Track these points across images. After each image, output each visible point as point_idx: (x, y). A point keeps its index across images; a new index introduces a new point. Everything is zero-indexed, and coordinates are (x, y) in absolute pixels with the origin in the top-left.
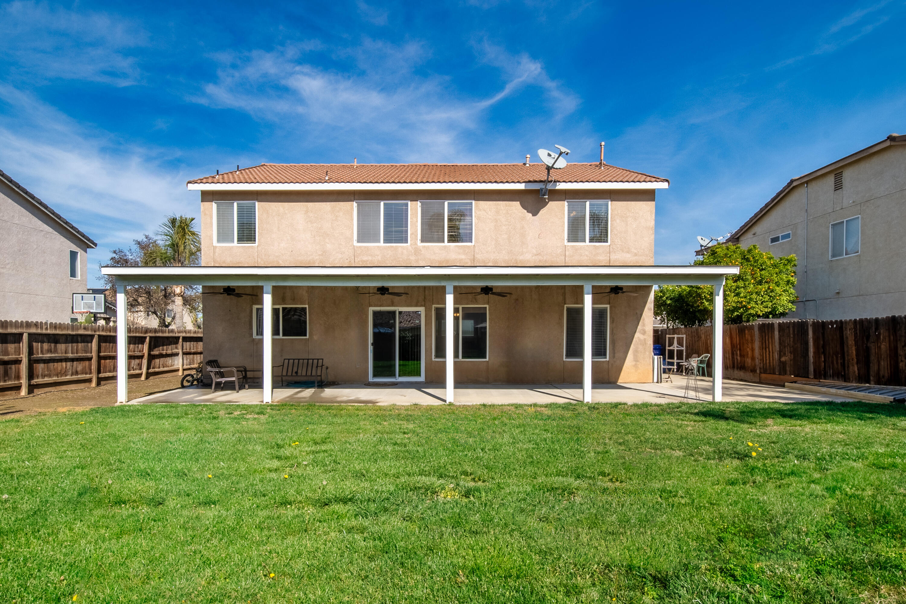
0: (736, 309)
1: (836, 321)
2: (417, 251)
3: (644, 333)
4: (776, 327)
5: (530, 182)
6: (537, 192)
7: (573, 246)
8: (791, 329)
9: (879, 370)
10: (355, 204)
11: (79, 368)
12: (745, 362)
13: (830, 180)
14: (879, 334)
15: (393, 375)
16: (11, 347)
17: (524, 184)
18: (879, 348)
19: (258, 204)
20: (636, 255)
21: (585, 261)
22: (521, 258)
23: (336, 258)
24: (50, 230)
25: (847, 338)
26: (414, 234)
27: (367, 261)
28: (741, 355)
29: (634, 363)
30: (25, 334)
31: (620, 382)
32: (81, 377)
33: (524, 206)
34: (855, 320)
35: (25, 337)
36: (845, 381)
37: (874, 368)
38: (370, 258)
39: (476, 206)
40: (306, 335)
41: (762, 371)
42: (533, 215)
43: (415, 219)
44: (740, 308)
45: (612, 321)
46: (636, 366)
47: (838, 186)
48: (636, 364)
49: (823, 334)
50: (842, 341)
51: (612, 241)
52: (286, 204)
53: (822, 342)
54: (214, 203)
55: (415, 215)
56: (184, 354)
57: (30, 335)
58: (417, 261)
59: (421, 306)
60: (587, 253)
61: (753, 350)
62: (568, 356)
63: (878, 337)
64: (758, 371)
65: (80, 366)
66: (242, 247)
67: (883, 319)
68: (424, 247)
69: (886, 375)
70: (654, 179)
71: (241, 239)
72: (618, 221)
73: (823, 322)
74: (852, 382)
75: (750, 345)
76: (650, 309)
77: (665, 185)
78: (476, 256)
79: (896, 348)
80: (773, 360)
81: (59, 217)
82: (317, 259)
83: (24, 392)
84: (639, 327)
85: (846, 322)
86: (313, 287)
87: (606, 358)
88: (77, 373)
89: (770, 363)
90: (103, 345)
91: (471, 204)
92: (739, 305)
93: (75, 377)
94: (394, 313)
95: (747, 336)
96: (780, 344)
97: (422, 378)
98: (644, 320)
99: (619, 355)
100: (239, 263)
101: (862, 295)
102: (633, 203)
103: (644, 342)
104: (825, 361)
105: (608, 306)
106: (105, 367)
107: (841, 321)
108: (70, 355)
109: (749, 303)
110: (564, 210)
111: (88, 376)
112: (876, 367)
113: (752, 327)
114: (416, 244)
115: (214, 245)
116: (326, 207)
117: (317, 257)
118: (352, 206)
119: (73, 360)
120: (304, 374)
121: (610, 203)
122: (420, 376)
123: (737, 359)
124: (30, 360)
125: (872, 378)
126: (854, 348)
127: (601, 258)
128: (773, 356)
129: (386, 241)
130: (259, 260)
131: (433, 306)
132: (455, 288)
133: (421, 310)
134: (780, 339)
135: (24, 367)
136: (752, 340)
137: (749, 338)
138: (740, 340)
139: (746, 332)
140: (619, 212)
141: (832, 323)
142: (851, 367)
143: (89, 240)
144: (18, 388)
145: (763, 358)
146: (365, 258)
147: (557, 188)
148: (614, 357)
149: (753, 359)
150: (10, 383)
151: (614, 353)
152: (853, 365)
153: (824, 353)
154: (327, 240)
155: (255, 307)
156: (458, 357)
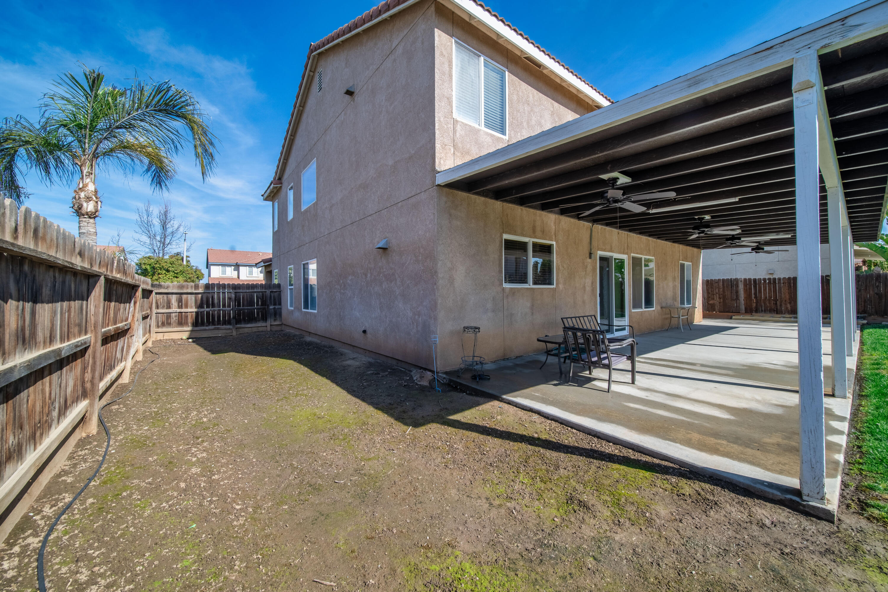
3: (700, 285)
31: (695, 322)
40: (553, 284)
48: (698, 309)
59: (626, 254)
87: (691, 304)
94: (610, 259)
97: (627, 332)
103: (700, 292)
105: (691, 264)
131: (631, 255)
133: (626, 257)
151: (693, 301)
155: (504, 237)
156: (641, 307)
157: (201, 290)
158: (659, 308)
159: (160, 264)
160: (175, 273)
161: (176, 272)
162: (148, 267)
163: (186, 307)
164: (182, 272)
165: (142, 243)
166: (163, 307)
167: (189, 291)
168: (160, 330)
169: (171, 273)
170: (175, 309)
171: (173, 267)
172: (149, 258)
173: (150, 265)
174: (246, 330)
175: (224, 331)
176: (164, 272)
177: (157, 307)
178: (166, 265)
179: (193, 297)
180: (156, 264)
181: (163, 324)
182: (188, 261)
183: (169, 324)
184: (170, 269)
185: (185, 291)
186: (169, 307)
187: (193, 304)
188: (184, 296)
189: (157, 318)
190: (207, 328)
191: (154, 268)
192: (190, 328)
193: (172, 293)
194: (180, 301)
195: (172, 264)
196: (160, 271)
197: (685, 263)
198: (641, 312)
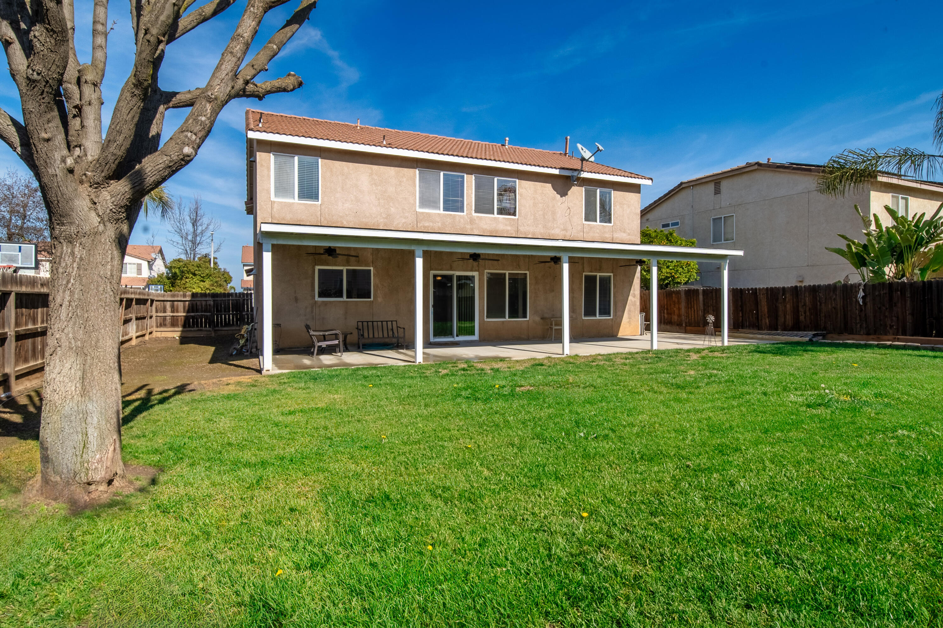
0: (667, 278)
1: (752, 289)
2: (472, 221)
3: (634, 297)
4: (701, 292)
5: (563, 169)
6: (568, 178)
7: (588, 225)
8: (714, 294)
9: (785, 321)
10: (417, 171)
12: (671, 318)
13: (711, 187)
14: (785, 297)
15: (451, 334)
17: (558, 170)
18: (785, 307)
19: (322, 161)
20: (629, 234)
21: (597, 237)
22: (553, 232)
23: (399, 222)
25: (761, 300)
26: (469, 204)
27: (428, 227)
28: (668, 313)
29: (628, 320)
30: (13, 293)
31: (620, 335)
33: (555, 189)
34: (767, 288)
35: (12, 299)
36: (759, 330)
37: (781, 320)
38: (431, 224)
39: (519, 185)
40: (370, 298)
41: (688, 324)
42: (561, 197)
43: (470, 191)
44: (669, 278)
45: (614, 288)
47: (717, 191)
48: (630, 321)
49: (741, 297)
50: (757, 303)
51: (614, 223)
52: (351, 164)
53: (740, 303)
54: (271, 155)
55: (470, 187)
56: (137, 319)
57: (18, 295)
58: (472, 229)
59: (476, 271)
60: (598, 231)
61: (679, 309)
62: (586, 314)
63: (785, 299)
64: (684, 325)
66: (304, 204)
67: (788, 287)
68: (478, 217)
69: (790, 324)
70: (636, 176)
71: (302, 196)
72: (618, 207)
73: (741, 289)
74: (764, 330)
75: (677, 306)
76: (638, 278)
77: (649, 182)
78: (519, 228)
79: (798, 306)
80: (698, 316)
82: (381, 221)
84: (632, 292)
85: (760, 289)
86: (377, 249)
87: (610, 316)
89: (694, 318)
91: (515, 182)
92: (668, 275)
94: (452, 276)
95: (674, 298)
96: (704, 304)
97: (476, 337)
98: (634, 286)
99: (618, 314)
100: (300, 221)
101: (737, 270)
102: (627, 193)
103: (634, 304)
104: (742, 316)
105: (612, 274)
107: (756, 289)
109: (675, 273)
110: (583, 194)
112: (783, 320)
113: (678, 292)
114: (471, 214)
115: (272, 199)
116: (389, 170)
117: (382, 220)
118: (415, 172)
120: (381, 336)
121: (612, 192)
122: (474, 335)
123: (664, 317)
125: (779, 327)
126: (766, 307)
127: (607, 235)
128: (697, 314)
129: (445, 209)
130: (322, 219)
131: (486, 271)
132: (570, 258)
133: (476, 274)
134: (704, 301)
136: (678, 302)
137: (676, 300)
138: (667, 301)
139: (674, 295)
140: (618, 200)
141: (748, 290)
142: (763, 321)
145: (689, 315)
146: (427, 224)
147: (582, 176)
148: (616, 315)
149: (679, 316)
151: (616, 312)
152: (765, 319)
153: (742, 310)
154: (391, 204)
155: (317, 268)
156: (505, 317)
157: (188, 299)
158: (537, 319)
159: (187, 267)
160: (201, 277)
161: (202, 275)
162: (177, 271)
163: (177, 312)
164: (209, 276)
165: (175, 244)
166: (161, 312)
167: (179, 299)
168: (159, 329)
169: (198, 277)
170: (169, 313)
171: (199, 271)
172: (178, 261)
173: (179, 268)
174: (223, 333)
175: (206, 333)
176: (191, 276)
177: (157, 312)
178: (193, 269)
179: (182, 303)
180: (184, 267)
181: (161, 325)
182: (215, 263)
183: (165, 325)
184: (197, 272)
185: (176, 299)
186: (165, 312)
187: (182, 310)
188: (176, 303)
189: (156, 320)
190: (192, 329)
191: (182, 272)
192: (180, 329)
193: (167, 301)
194: (172, 307)
195: (198, 267)
196: (187, 275)
197: (598, 275)
198: (503, 322)
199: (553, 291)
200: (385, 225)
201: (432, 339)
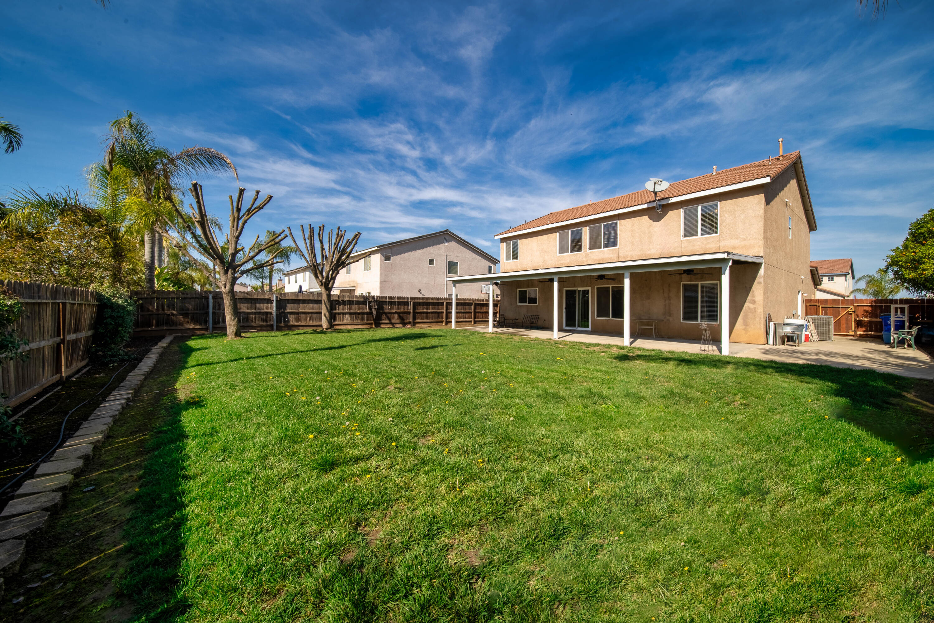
2: (587, 255)
3: (754, 303)
5: (650, 202)
7: (687, 240)
10: (558, 234)
11: (467, 316)
15: (575, 326)
16: (440, 307)
17: (646, 205)
19: (520, 241)
21: (698, 250)
22: (649, 252)
23: (549, 263)
24: (480, 258)
26: (586, 246)
29: (743, 327)
32: (467, 320)
33: (650, 218)
35: (445, 303)
38: (564, 262)
39: (620, 223)
40: (537, 303)
42: (659, 223)
43: (586, 237)
46: (745, 330)
48: (746, 328)
51: (721, 233)
52: (530, 239)
54: (505, 243)
55: (586, 235)
57: (447, 303)
58: (587, 261)
59: (589, 286)
60: (699, 243)
62: (685, 318)
65: (467, 315)
66: (514, 261)
68: (592, 252)
71: (513, 258)
76: (759, 283)
77: (767, 180)
78: (618, 255)
81: (483, 252)
83: (444, 324)
84: (749, 298)
87: (716, 322)
88: (466, 318)
90: (477, 307)
91: (617, 222)
93: (465, 320)
94: (575, 291)
97: (589, 329)
98: (753, 292)
100: (512, 269)
102: (740, 199)
103: (754, 311)
105: (718, 282)
106: (478, 316)
108: (463, 311)
110: (680, 216)
111: (470, 320)
114: (587, 251)
116: (545, 237)
118: (556, 234)
119: (464, 313)
121: (719, 203)
122: (588, 327)
124: (446, 312)
127: (711, 246)
129: (572, 251)
130: (520, 267)
131: (596, 286)
133: (589, 288)
135: (444, 314)
140: (728, 208)
143: (496, 260)
144: (442, 322)
146: (562, 262)
147: (670, 202)
150: (440, 320)
154: (546, 254)
155: (518, 290)
156: (609, 317)
197: (700, 283)
198: (608, 320)
199: (649, 298)
200: (543, 266)
201: (564, 328)
